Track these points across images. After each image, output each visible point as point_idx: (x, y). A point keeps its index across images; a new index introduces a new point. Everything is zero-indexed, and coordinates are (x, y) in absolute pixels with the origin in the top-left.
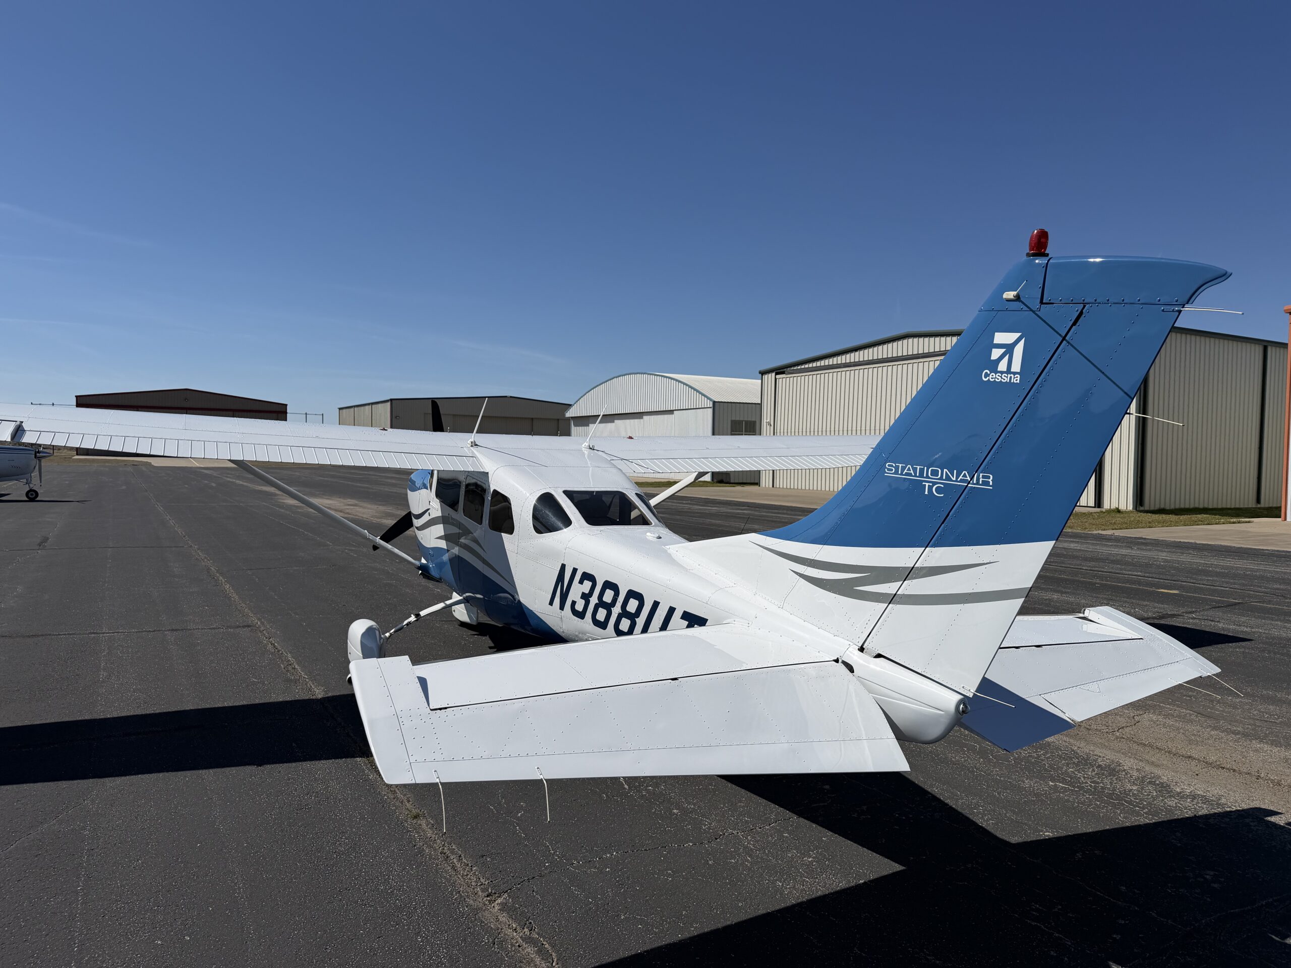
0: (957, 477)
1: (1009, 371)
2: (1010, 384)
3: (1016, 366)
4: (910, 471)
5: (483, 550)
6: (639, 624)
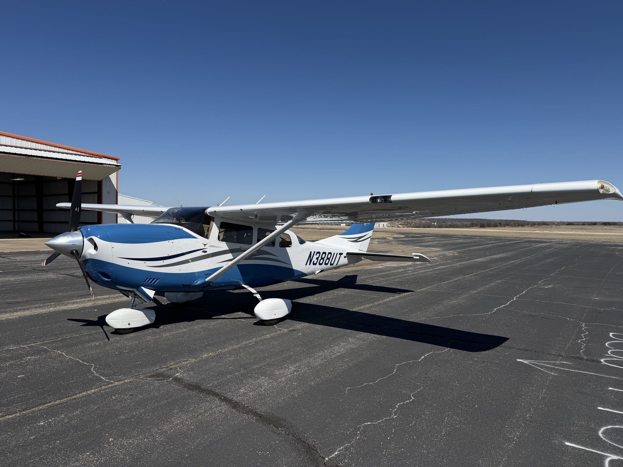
5: (276, 256)
6: (331, 259)
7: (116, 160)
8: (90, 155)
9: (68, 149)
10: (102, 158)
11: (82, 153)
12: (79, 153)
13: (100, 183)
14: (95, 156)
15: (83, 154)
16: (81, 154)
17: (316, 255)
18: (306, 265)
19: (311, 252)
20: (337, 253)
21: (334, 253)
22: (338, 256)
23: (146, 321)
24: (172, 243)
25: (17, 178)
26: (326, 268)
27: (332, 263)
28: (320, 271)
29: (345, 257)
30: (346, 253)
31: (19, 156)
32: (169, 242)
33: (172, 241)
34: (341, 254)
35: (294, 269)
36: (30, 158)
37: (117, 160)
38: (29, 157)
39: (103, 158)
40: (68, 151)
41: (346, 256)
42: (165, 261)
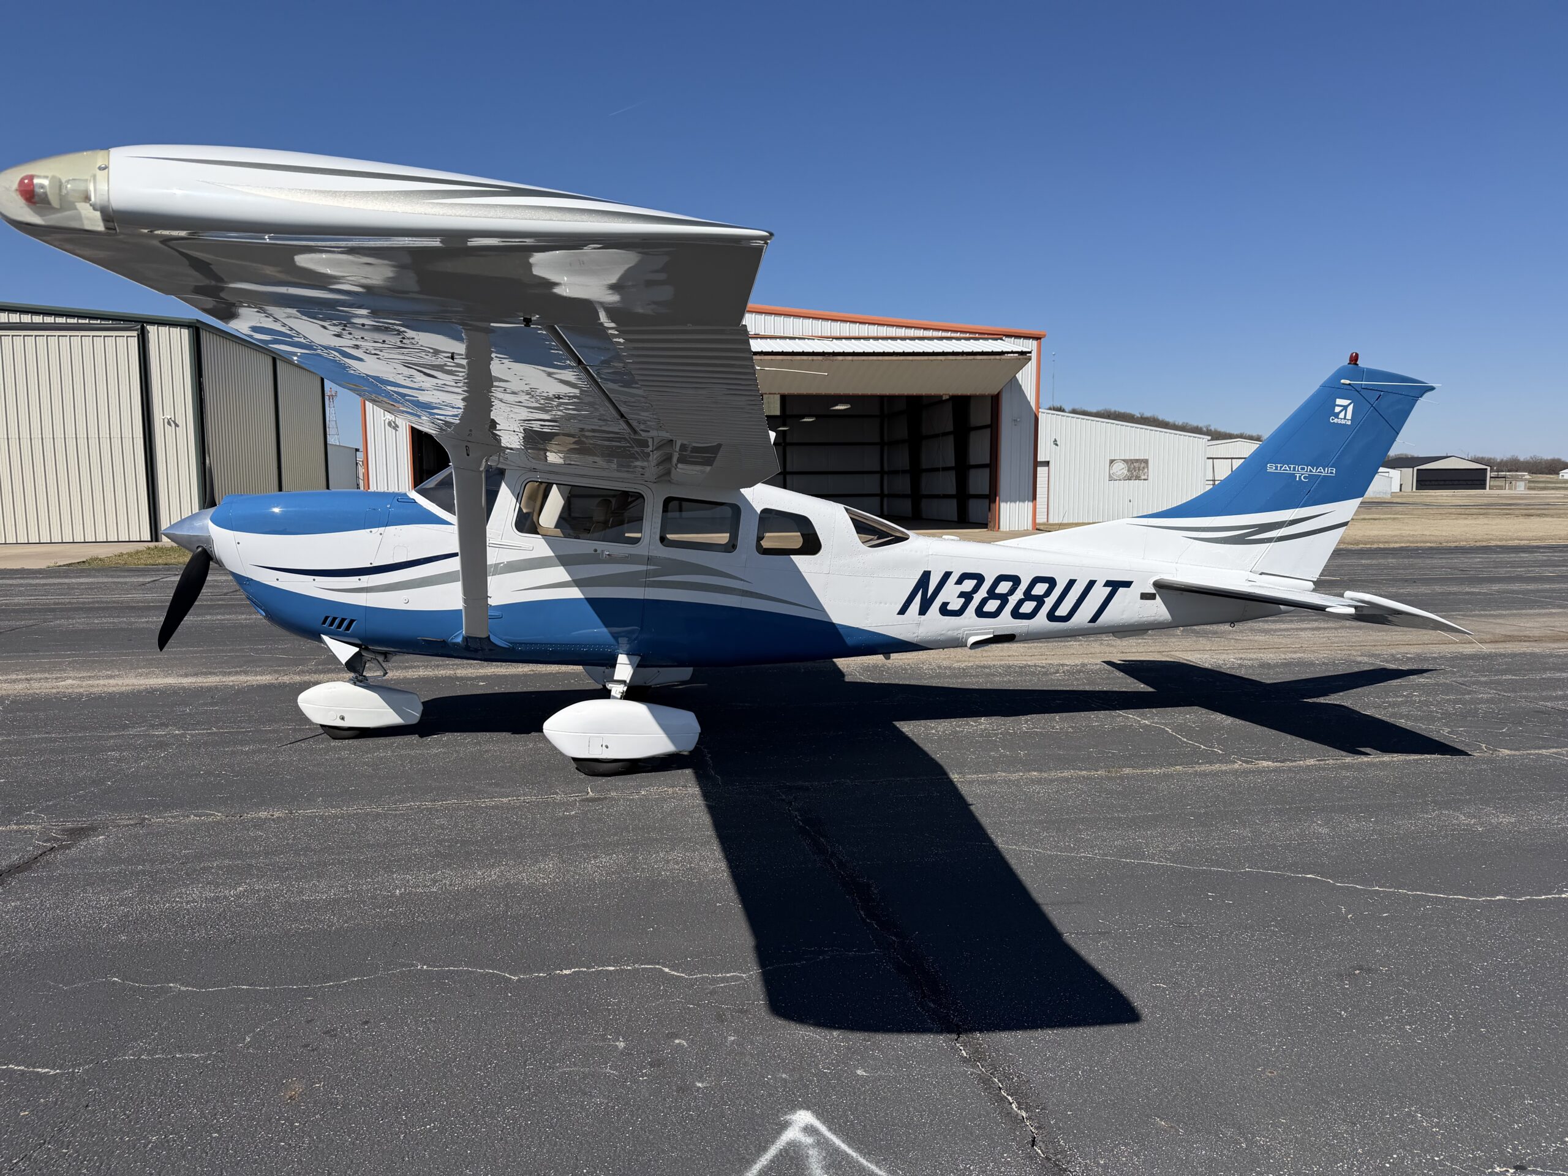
0: (1316, 470)
1: (1345, 418)
2: (1345, 425)
3: (1349, 416)
4: (1286, 469)
5: (742, 580)
6: (1049, 602)
7: (1037, 338)
8: (971, 336)
9: (925, 329)
10: (1001, 339)
11: (956, 332)
12: (949, 334)
13: (995, 400)
14: (986, 336)
15: (958, 335)
16: (954, 335)
17: (959, 582)
18: (902, 611)
19: (926, 575)
20: (1092, 583)
21: (1072, 583)
22: (1099, 593)
23: (391, 718)
24: (381, 534)
25: (837, 405)
26: (1025, 630)
27: (1062, 611)
28: (992, 636)
29: (1145, 596)
30: (1152, 583)
31: (810, 358)
32: (371, 532)
33: (381, 529)
34: (1115, 586)
35: (836, 620)
36: (832, 358)
37: (1040, 338)
38: (829, 358)
39: (1004, 338)
40: (925, 332)
41: (1154, 591)
42: (364, 578)
